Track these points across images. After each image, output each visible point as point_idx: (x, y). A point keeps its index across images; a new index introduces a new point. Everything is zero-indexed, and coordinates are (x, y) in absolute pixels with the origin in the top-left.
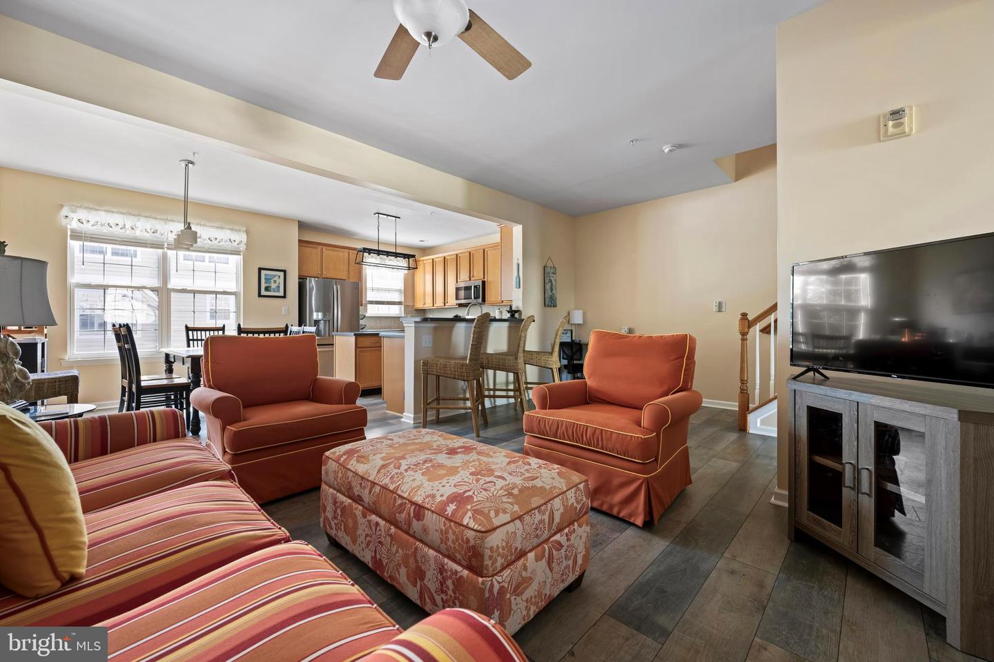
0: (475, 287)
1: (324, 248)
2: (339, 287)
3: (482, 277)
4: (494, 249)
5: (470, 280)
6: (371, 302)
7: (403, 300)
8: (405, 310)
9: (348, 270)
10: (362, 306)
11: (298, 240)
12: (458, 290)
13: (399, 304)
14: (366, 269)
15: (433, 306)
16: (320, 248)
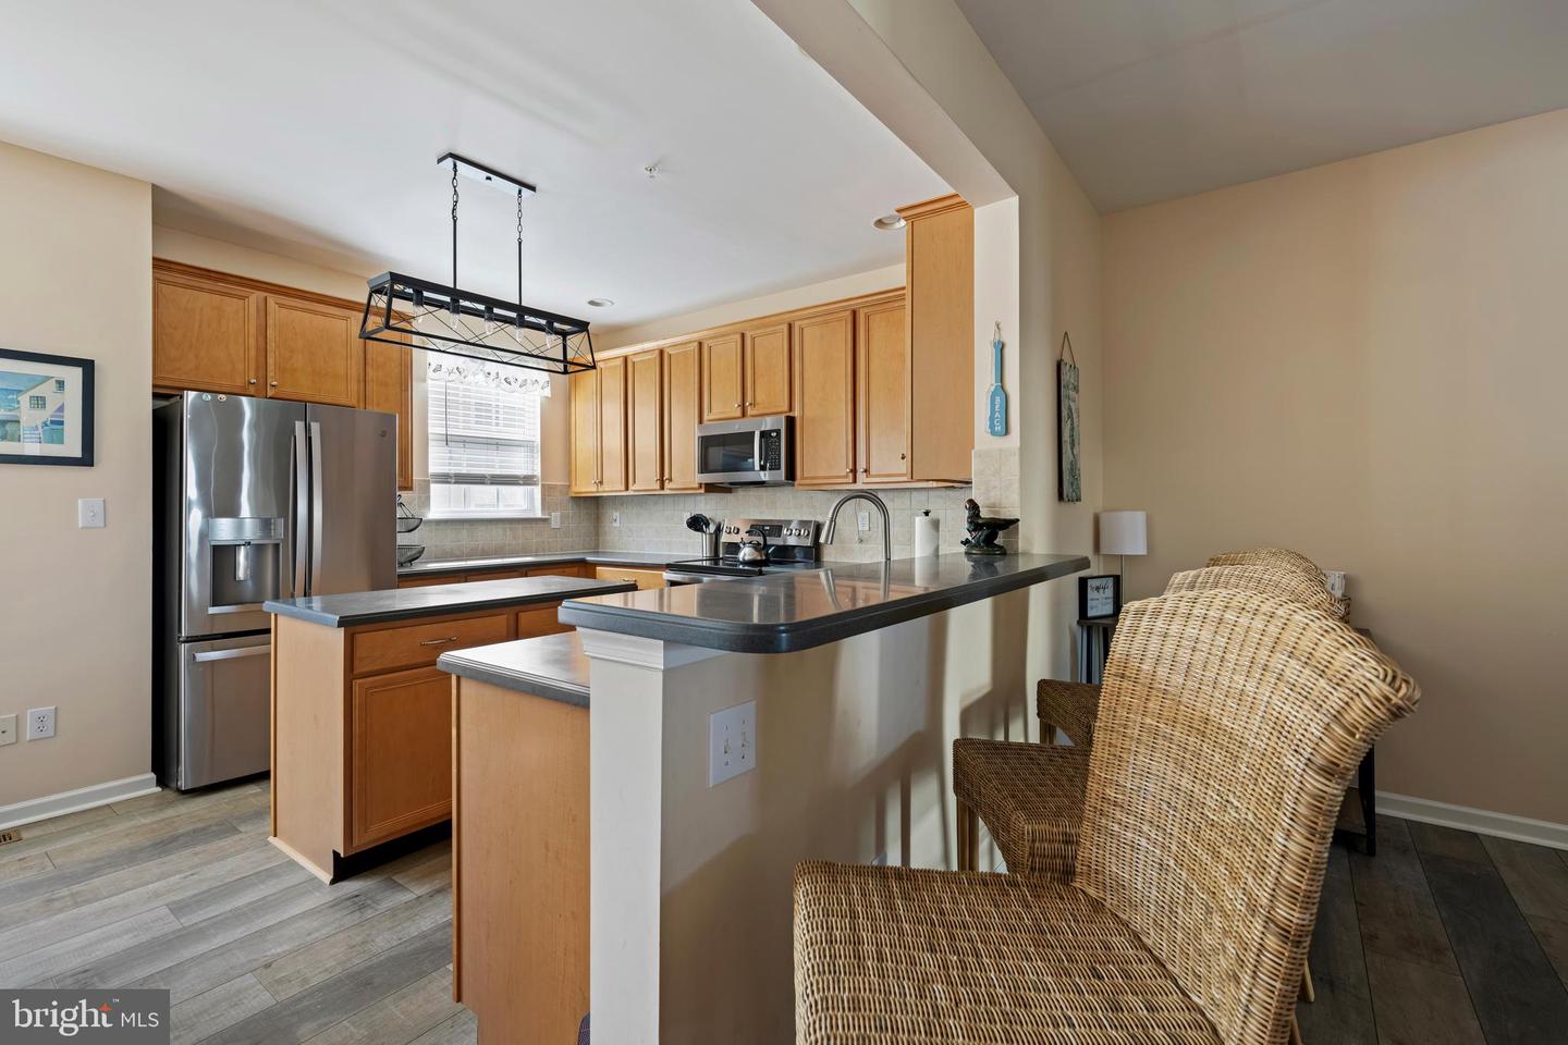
0: (763, 434)
1: (272, 300)
2: (315, 427)
3: (786, 408)
4: (826, 322)
5: (744, 414)
6: (444, 479)
7: (538, 472)
8: (543, 500)
9: (362, 378)
10: (411, 489)
11: (154, 259)
12: (707, 443)
13: (524, 484)
14: (424, 380)
15: (627, 489)
16: (255, 297)
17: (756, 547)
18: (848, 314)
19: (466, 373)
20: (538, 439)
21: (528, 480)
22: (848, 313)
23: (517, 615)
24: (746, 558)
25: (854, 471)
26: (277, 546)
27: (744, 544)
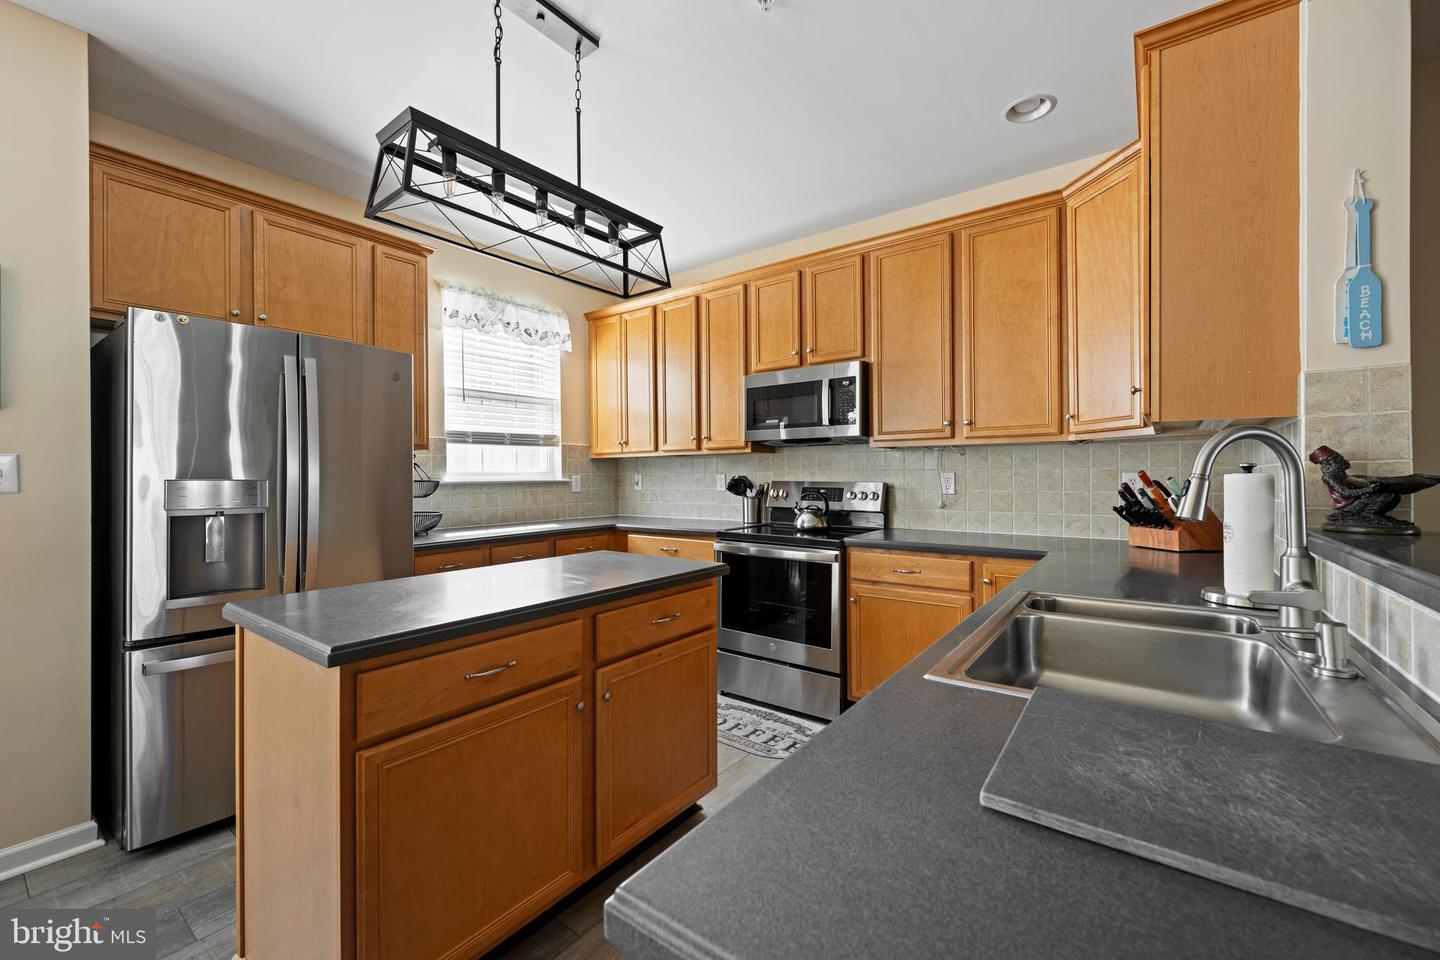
0: (832, 383)
1: (260, 217)
2: (310, 364)
3: (859, 353)
4: (914, 250)
5: (802, 363)
6: (461, 437)
7: (557, 432)
8: (564, 461)
9: (370, 316)
10: (426, 447)
11: (92, 144)
12: (753, 396)
13: (545, 445)
14: (440, 328)
15: (656, 449)
16: (238, 209)
17: (816, 512)
18: (946, 238)
19: (483, 321)
20: (558, 397)
21: (548, 441)
22: (946, 235)
23: (594, 617)
24: (806, 525)
25: (952, 424)
26: (260, 517)
27: (801, 510)
